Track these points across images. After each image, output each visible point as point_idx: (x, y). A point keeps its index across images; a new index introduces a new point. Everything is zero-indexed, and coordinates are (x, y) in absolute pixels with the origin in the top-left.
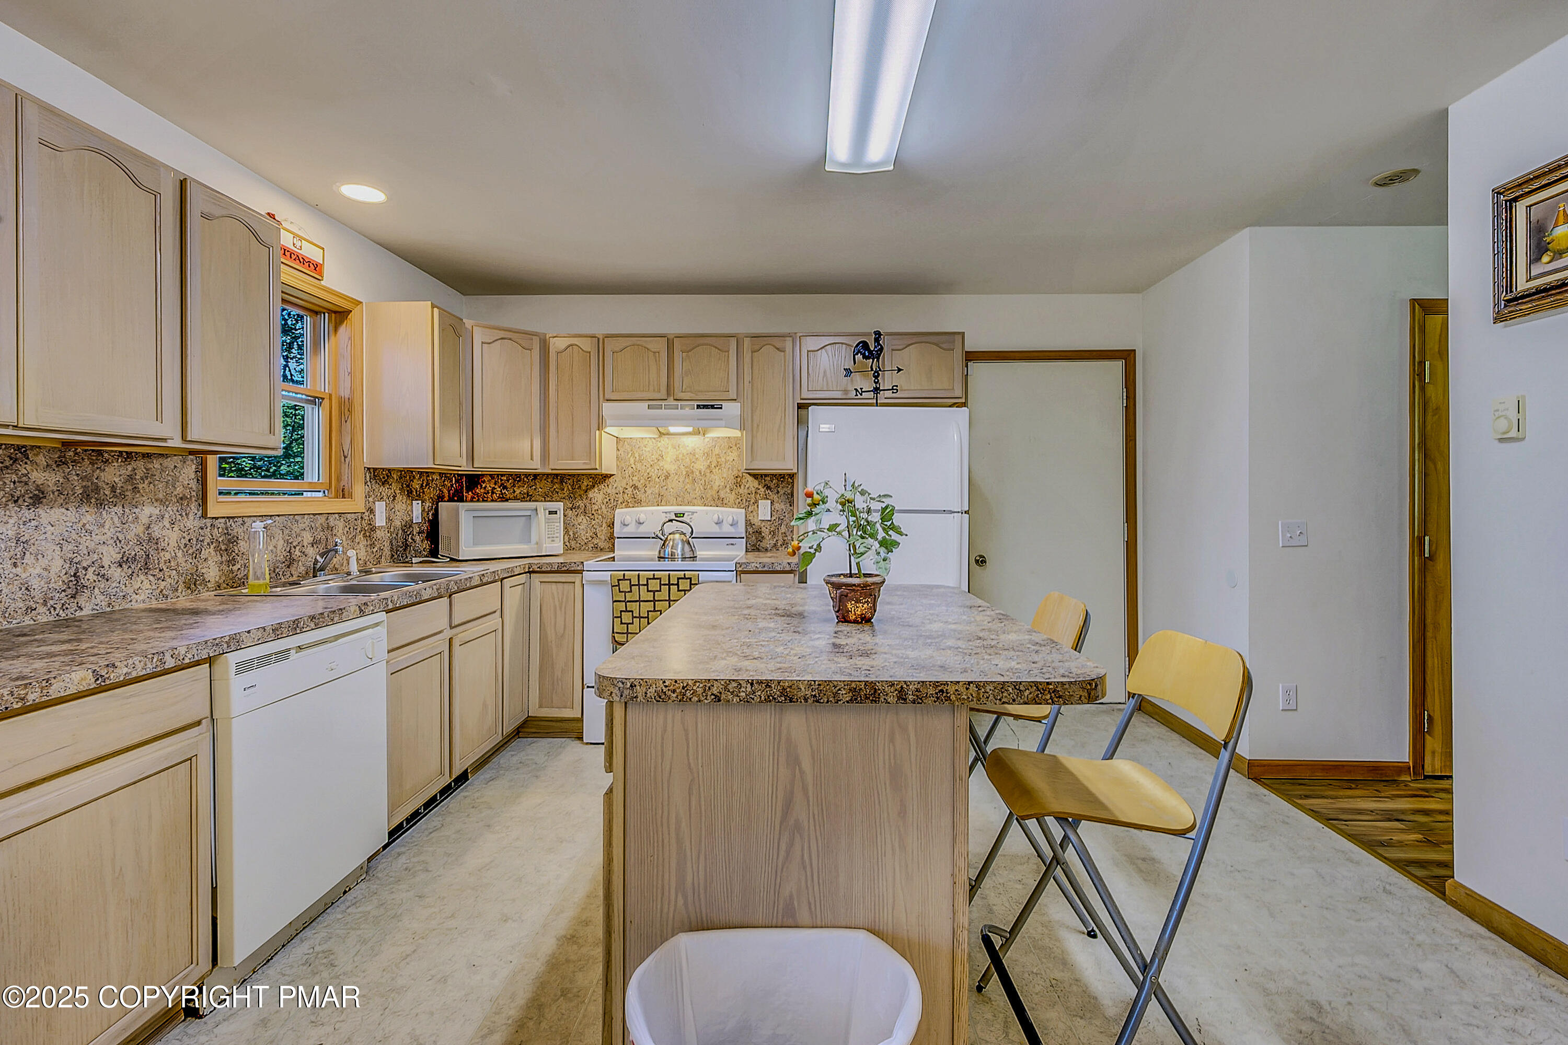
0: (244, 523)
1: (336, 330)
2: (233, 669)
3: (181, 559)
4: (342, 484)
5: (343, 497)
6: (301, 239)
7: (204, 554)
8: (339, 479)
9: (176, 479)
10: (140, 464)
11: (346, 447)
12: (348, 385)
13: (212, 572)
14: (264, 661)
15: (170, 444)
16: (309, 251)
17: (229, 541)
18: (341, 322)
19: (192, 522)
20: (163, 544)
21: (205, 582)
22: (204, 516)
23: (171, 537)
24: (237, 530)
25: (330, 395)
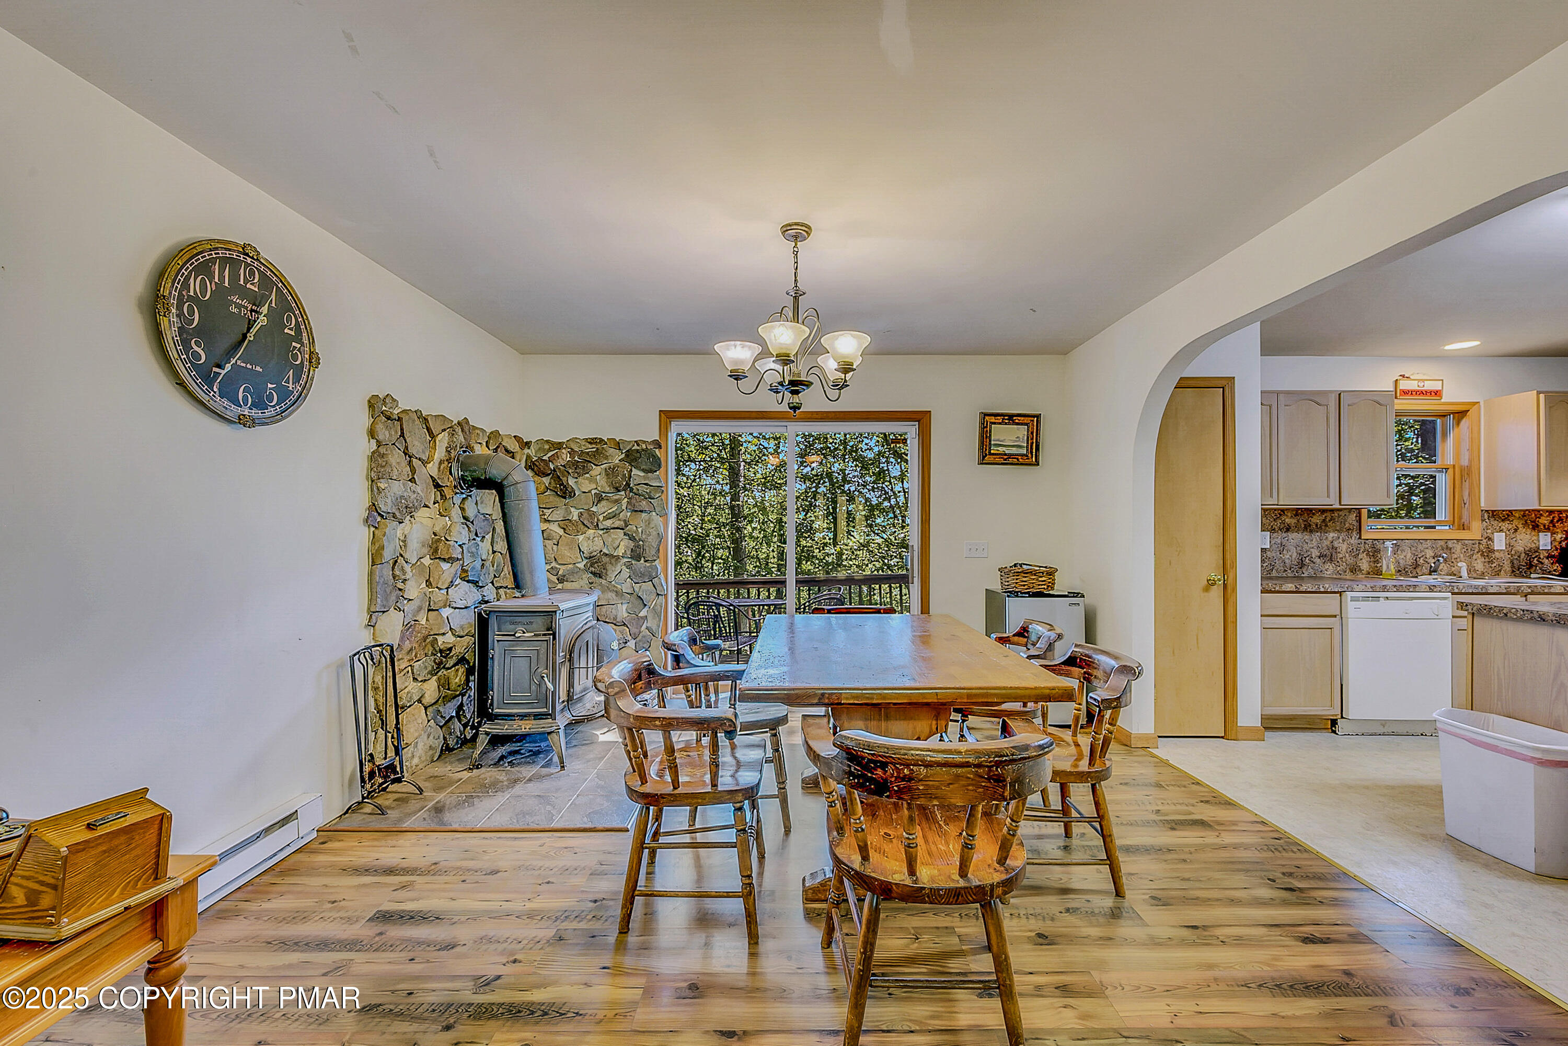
0: (1384, 543)
1: (1458, 424)
2: (1349, 599)
3: (1348, 558)
4: (1463, 521)
5: (1464, 529)
6: (1423, 380)
7: (1360, 556)
8: (1460, 518)
9: (1345, 521)
10: (1328, 514)
11: (1466, 498)
12: (1467, 457)
13: (1365, 565)
14: (1366, 599)
15: (1334, 507)
16: (1429, 386)
17: (1375, 551)
18: (1463, 418)
19: (1354, 540)
20: (1338, 550)
21: (1361, 570)
22: (1360, 538)
23: (1343, 547)
24: (1379, 545)
25: (1454, 466)
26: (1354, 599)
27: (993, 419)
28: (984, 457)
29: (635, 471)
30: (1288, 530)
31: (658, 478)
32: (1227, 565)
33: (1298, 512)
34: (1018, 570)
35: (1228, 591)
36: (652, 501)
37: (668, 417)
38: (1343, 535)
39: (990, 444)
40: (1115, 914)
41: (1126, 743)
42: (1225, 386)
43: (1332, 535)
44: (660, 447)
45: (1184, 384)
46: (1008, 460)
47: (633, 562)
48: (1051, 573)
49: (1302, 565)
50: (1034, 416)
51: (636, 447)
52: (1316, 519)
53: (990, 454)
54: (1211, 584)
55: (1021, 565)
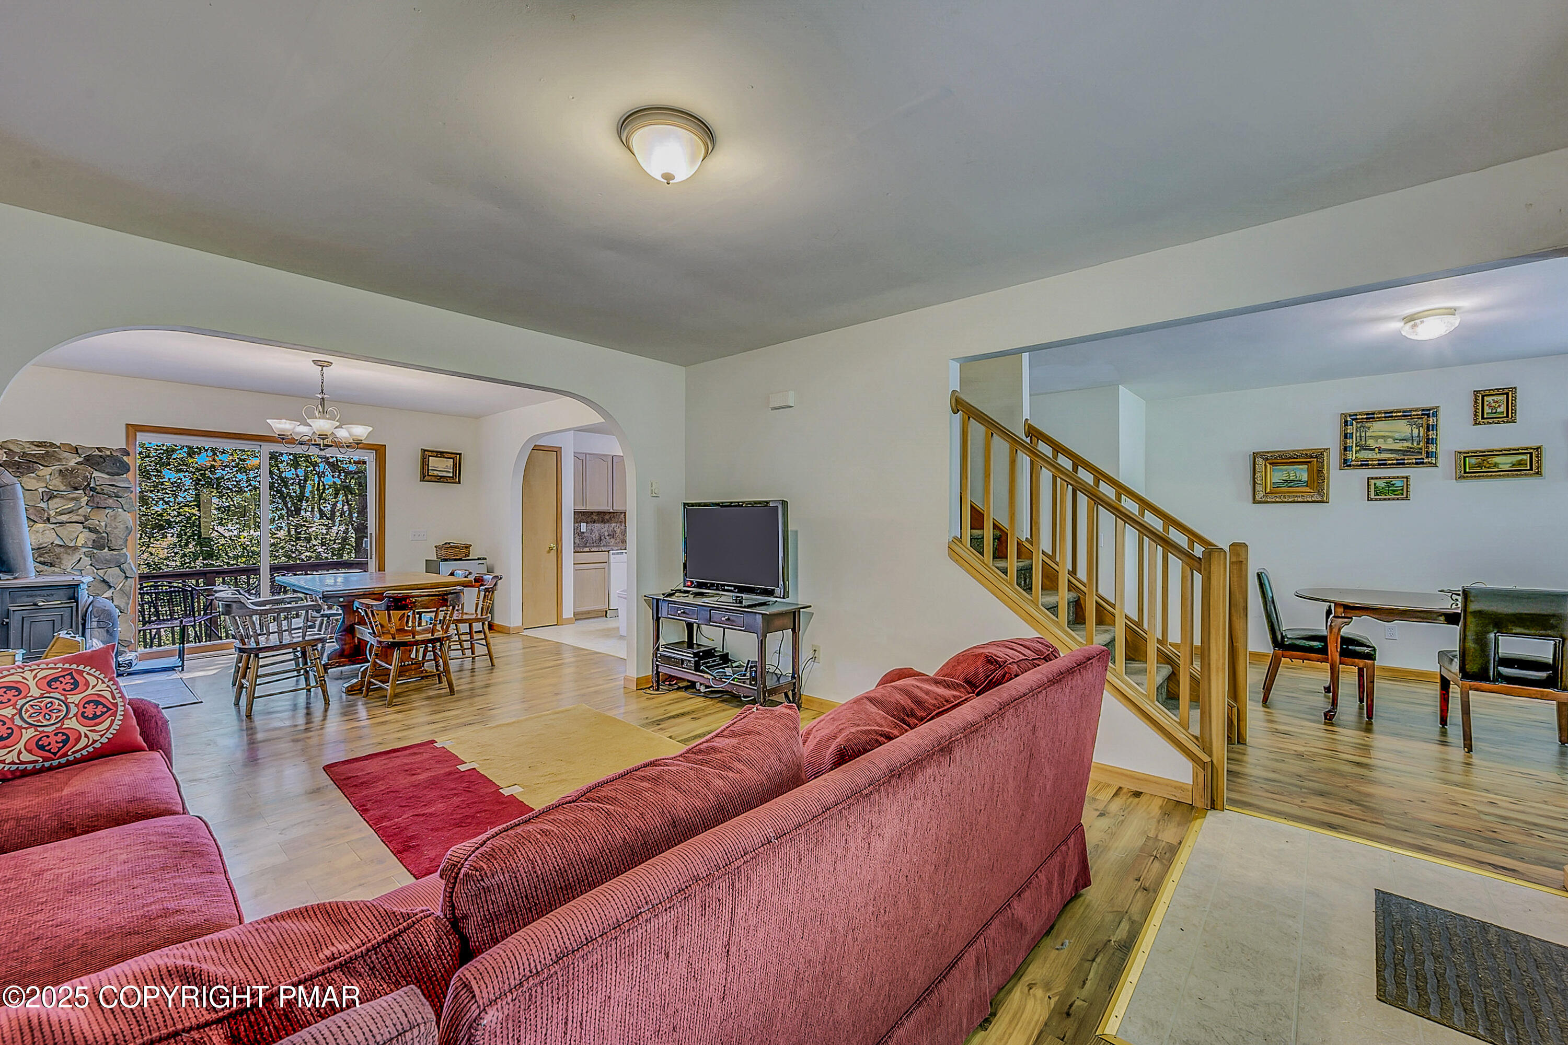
26: (613, 554)
27: (430, 454)
28: (424, 477)
29: (96, 474)
30: (594, 522)
31: (127, 480)
32: (558, 540)
33: (599, 513)
34: (448, 546)
35: (559, 552)
36: (119, 499)
37: (133, 430)
38: (618, 525)
39: (428, 470)
40: (492, 669)
41: (505, 631)
42: (557, 451)
43: (613, 525)
44: (128, 454)
45: (536, 448)
46: (440, 479)
47: (95, 551)
48: (468, 547)
49: (600, 540)
50: (457, 454)
51: (97, 453)
52: (607, 517)
53: (428, 475)
54: (551, 549)
55: (449, 543)
